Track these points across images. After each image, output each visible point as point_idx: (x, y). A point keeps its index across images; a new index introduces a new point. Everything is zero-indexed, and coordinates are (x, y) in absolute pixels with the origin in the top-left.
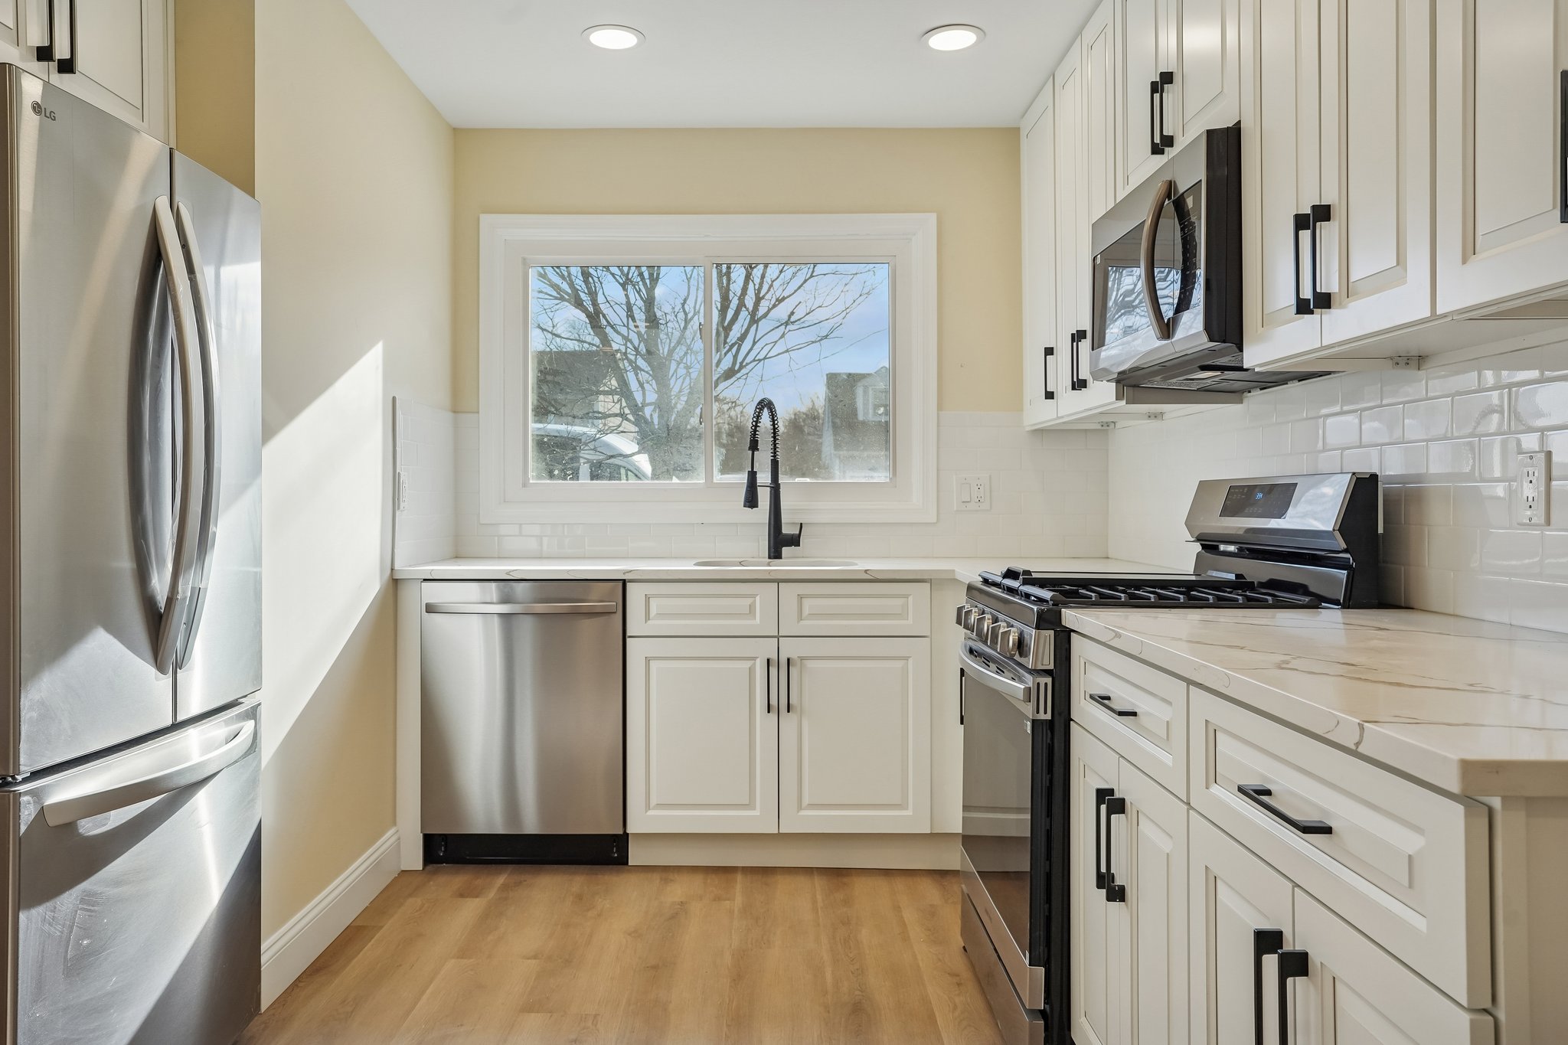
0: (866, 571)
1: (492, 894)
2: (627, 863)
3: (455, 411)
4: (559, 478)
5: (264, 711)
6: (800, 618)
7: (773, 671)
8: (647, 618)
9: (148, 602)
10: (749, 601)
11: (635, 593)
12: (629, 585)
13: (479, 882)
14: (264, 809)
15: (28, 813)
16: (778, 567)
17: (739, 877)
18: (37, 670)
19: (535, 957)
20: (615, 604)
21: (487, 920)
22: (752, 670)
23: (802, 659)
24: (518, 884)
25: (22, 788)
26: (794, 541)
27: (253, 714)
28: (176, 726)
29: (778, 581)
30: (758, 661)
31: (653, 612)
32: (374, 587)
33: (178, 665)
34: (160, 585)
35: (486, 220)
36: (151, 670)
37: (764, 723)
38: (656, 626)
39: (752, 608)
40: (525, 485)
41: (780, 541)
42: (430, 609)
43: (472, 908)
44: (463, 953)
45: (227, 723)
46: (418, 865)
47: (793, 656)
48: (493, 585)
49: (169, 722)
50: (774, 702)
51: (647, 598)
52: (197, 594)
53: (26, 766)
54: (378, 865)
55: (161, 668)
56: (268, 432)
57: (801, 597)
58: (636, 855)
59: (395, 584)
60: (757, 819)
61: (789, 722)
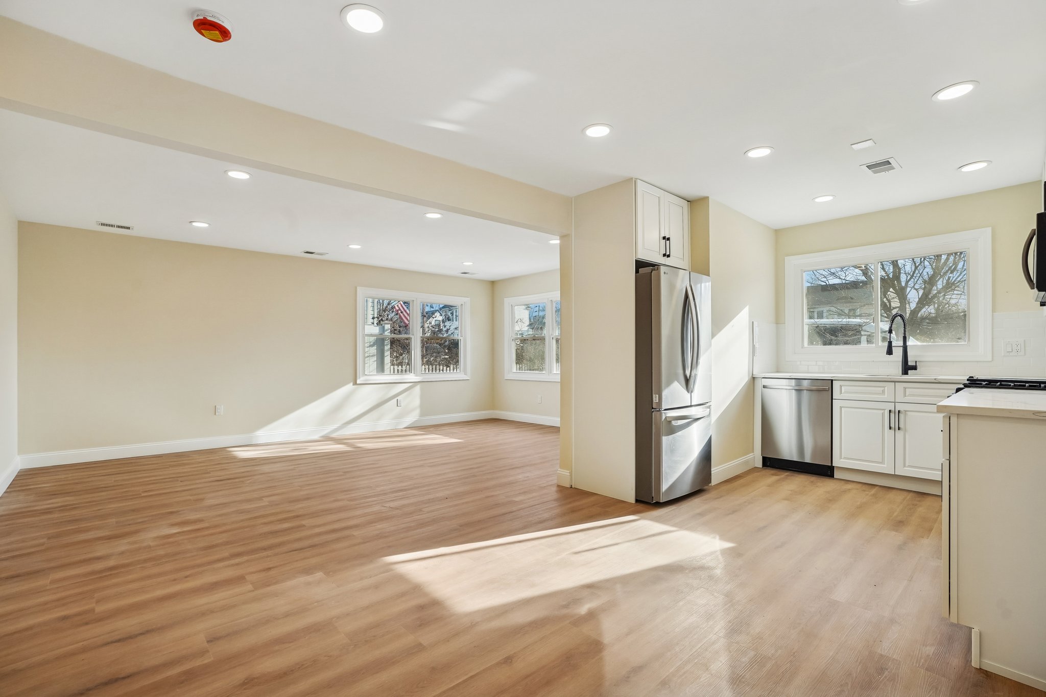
0: (935, 379)
1: (782, 476)
2: (833, 477)
3: (777, 324)
4: (815, 345)
5: (712, 407)
6: (905, 395)
7: (893, 415)
8: (841, 392)
9: (685, 376)
10: (882, 389)
11: (836, 385)
12: (833, 381)
13: (779, 473)
14: (712, 432)
15: (664, 417)
16: (905, 377)
17: (877, 487)
18: (665, 388)
19: (791, 491)
20: (828, 387)
21: (778, 481)
22: (883, 414)
23: (906, 411)
24: (792, 476)
25: (663, 412)
26: (914, 368)
27: (709, 407)
28: (691, 406)
29: (895, 382)
30: (886, 411)
31: (843, 391)
32: (746, 379)
33: (692, 392)
34: (688, 373)
35: (786, 258)
36: (686, 392)
37: (889, 434)
38: (844, 396)
39: (883, 392)
40: (803, 347)
41: (907, 368)
42: (764, 387)
43: (775, 478)
44: (769, 486)
45: (703, 408)
46: (761, 466)
47: (901, 409)
48: (793, 380)
49: (690, 405)
50: (892, 425)
51: (841, 386)
52: (696, 375)
53: (664, 407)
54: (746, 462)
55: (688, 392)
56: (713, 335)
57: (905, 388)
58: (837, 474)
59: (754, 378)
60: (887, 468)
61: (899, 434)
